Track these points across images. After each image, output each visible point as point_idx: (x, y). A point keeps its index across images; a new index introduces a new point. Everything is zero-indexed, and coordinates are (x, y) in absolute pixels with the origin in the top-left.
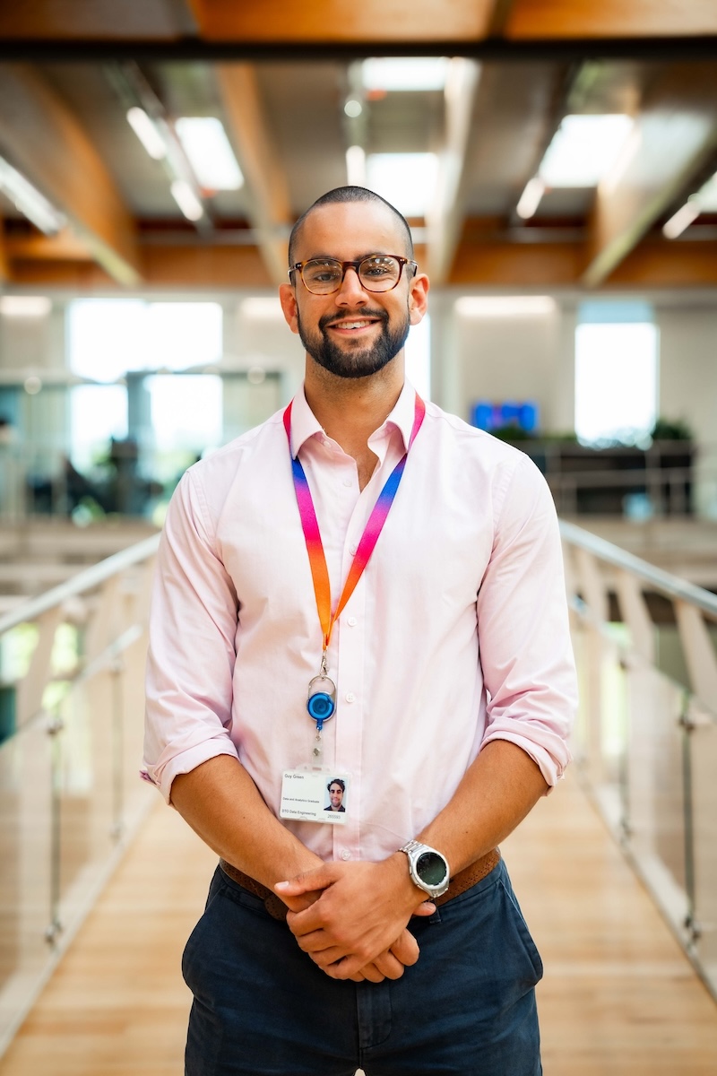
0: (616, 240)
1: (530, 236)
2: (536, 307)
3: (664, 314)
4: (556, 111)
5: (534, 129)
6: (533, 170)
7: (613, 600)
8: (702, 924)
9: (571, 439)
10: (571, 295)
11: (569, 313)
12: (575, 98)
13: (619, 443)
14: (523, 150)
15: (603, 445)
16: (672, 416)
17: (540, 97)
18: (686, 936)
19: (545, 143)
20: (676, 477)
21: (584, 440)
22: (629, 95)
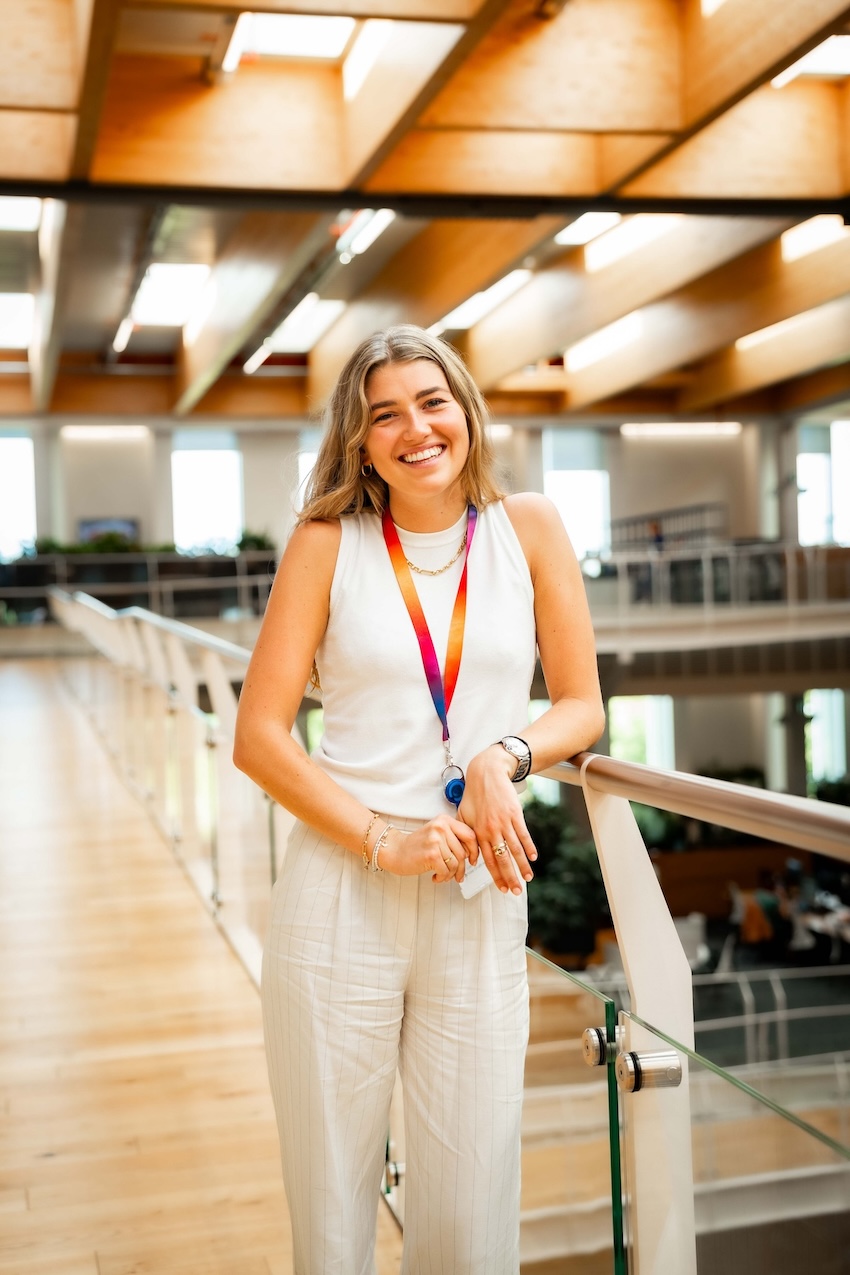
0: (201, 374)
1: (126, 369)
2: (135, 434)
3: (246, 440)
4: (142, 258)
5: (124, 273)
6: (126, 310)
7: (203, 691)
8: (223, 896)
9: (170, 549)
10: (165, 424)
11: (163, 437)
12: (158, 246)
13: (210, 550)
14: (116, 293)
15: (198, 553)
16: (257, 530)
17: (127, 244)
18: (212, 906)
19: (134, 288)
20: (261, 580)
21: (182, 550)
22: (205, 244)
